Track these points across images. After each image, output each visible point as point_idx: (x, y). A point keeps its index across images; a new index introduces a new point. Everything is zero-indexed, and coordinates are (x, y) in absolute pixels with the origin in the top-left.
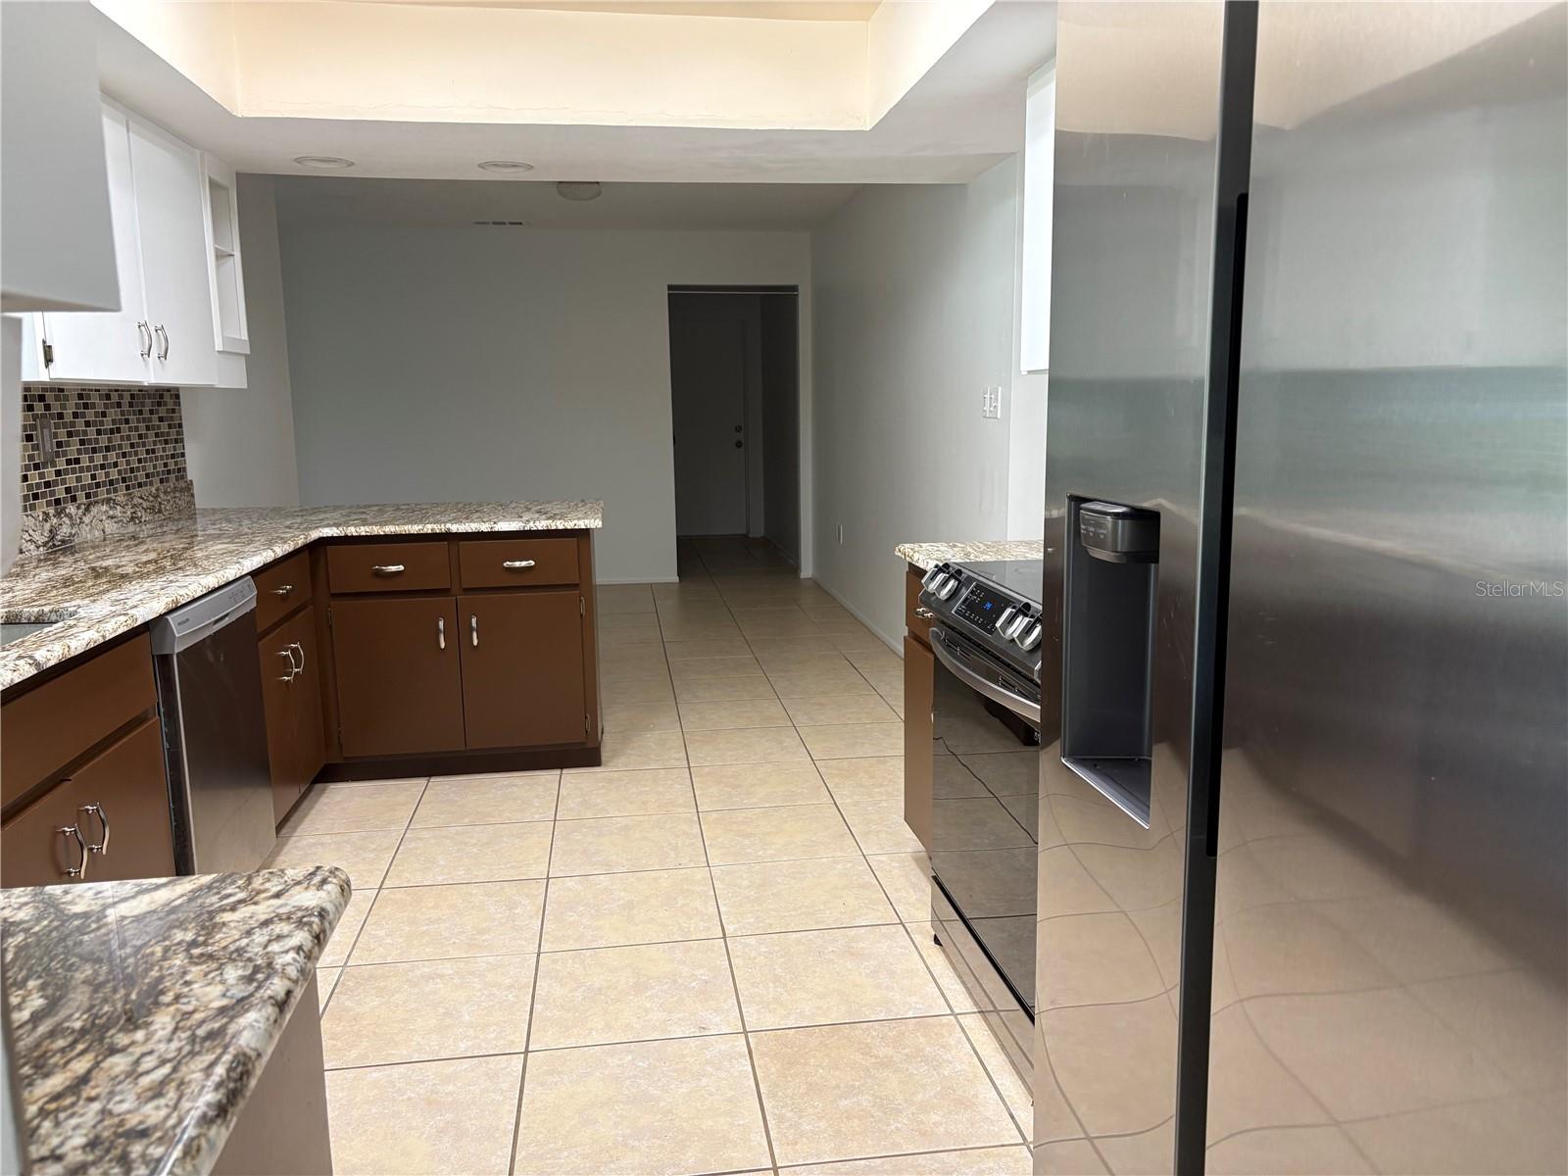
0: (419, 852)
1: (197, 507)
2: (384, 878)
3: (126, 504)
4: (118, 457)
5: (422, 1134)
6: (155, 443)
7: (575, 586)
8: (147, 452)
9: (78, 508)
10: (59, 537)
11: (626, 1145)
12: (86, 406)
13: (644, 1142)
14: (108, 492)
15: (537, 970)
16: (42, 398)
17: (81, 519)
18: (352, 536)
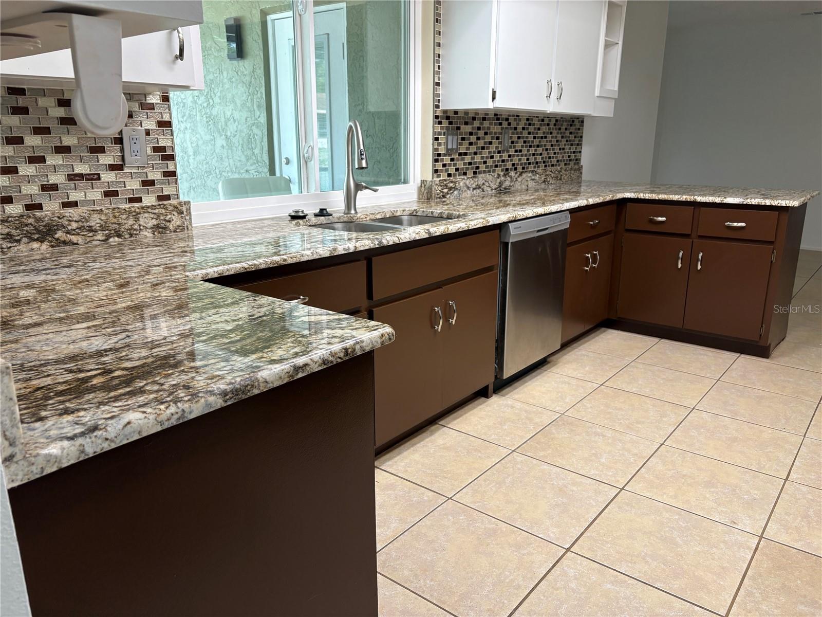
0: (632, 374)
1: (583, 179)
2: (607, 381)
3: (543, 174)
4: (543, 150)
5: (549, 502)
6: (565, 145)
7: (771, 243)
8: (560, 149)
9: (516, 173)
10: (503, 186)
11: (644, 559)
12: (530, 124)
13: (655, 563)
14: (535, 167)
15: (655, 452)
16: (507, 119)
17: (516, 179)
18: (641, 199)
